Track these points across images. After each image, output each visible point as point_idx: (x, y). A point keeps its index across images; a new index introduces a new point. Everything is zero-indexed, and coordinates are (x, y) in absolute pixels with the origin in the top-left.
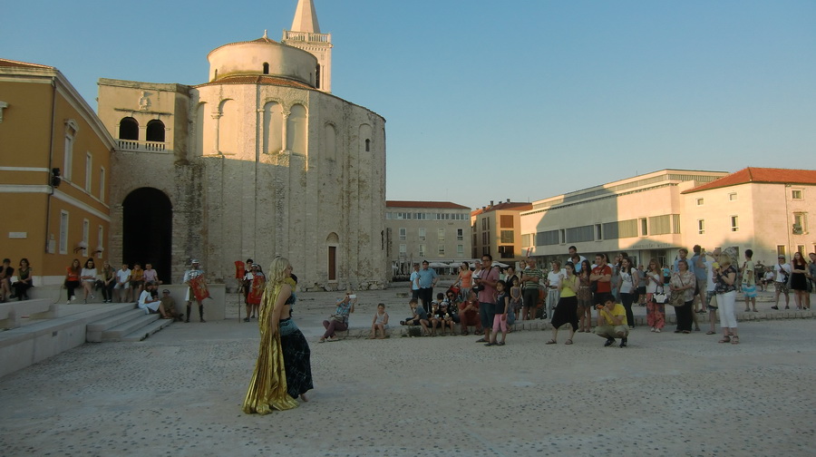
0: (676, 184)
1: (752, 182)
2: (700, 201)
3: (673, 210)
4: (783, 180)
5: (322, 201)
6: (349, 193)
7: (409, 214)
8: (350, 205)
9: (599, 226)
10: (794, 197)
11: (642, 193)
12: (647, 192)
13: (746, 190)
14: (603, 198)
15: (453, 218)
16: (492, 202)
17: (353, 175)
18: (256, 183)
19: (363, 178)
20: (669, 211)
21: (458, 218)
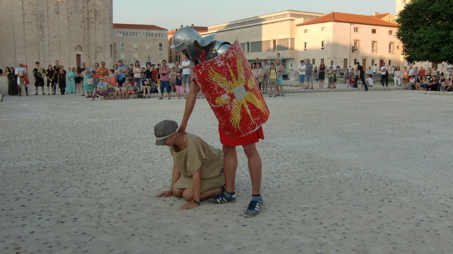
0: (293, 20)
1: (334, 21)
2: (306, 31)
3: (291, 35)
4: (350, 21)
5: (71, 25)
6: (88, 19)
7: (127, 33)
8: (89, 27)
9: (248, 44)
10: (354, 31)
11: (274, 24)
12: (277, 24)
13: (330, 25)
14: (251, 26)
15: (156, 36)
16: (182, 26)
17: (91, 7)
18: (23, 11)
19: (98, 9)
20: (288, 36)
21: (159, 36)
